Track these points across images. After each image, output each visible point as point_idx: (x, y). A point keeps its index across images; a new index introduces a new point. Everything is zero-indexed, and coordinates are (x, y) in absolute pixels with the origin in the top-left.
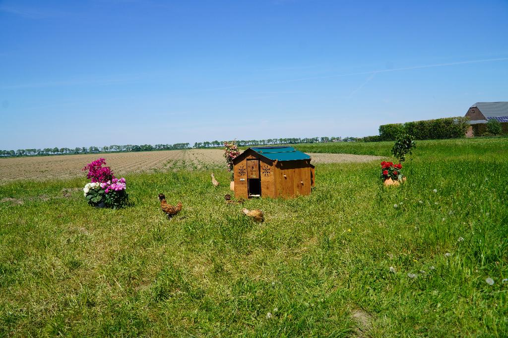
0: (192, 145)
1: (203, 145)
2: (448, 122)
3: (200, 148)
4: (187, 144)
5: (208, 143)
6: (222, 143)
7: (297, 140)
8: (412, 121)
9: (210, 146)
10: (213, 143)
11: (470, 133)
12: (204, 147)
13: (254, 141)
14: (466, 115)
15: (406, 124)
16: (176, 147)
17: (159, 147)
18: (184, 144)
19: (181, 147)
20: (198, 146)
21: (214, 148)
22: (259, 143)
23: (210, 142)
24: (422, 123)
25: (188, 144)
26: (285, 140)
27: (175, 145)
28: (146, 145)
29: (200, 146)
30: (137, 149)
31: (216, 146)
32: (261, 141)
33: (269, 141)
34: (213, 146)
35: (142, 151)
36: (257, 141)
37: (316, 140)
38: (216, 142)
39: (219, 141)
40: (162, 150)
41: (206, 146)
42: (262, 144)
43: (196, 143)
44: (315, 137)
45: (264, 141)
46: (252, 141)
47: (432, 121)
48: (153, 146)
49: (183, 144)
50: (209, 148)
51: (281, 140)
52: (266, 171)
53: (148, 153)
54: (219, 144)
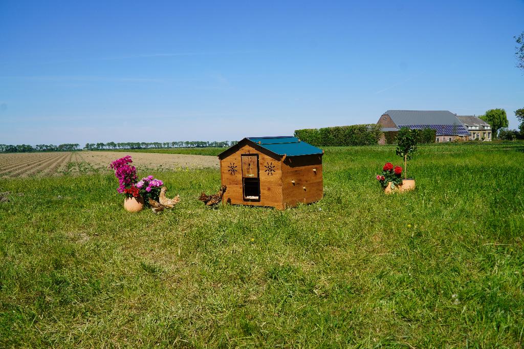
0: (82, 146)
1: (96, 146)
2: (362, 129)
3: (92, 150)
4: (76, 145)
5: (102, 145)
6: (119, 145)
7: (205, 143)
8: (327, 127)
9: (104, 147)
10: (109, 144)
11: (382, 141)
12: (97, 149)
13: (157, 143)
14: (378, 123)
15: (322, 130)
16: (61, 148)
17: (41, 148)
18: (72, 145)
19: (70, 148)
20: (89, 147)
21: (109, 150)
22: (163, 146)
23: (105, 143)
24: (337, 129)
25: (78, 145)
26: (192, 143)
27: (61, 146)
28: (24, 145)
29: (93, 147)
30: (12, 149)
31: (111, 148)
32: (164, 144)
33: (174, 143)
34: (107, 147)
35: (20, 151)
36: (161, 144)
37: (226, 144)
38: (112, 144)
39: (116, 143)
40: (44, 151)
41: (100, 147)
42: (166, 146)
43: (88, 145)
44: (224, 141)
45: (168, 144)
46: (155, 144)
47: (347, 128)
48: (34, 146)
49: (70, 145)
50: (104, 150)
51: (187, 143)
52: (270, 169)
53: (26, 154)
54: (115, 145)
